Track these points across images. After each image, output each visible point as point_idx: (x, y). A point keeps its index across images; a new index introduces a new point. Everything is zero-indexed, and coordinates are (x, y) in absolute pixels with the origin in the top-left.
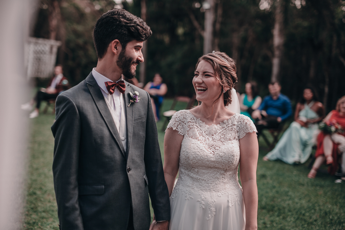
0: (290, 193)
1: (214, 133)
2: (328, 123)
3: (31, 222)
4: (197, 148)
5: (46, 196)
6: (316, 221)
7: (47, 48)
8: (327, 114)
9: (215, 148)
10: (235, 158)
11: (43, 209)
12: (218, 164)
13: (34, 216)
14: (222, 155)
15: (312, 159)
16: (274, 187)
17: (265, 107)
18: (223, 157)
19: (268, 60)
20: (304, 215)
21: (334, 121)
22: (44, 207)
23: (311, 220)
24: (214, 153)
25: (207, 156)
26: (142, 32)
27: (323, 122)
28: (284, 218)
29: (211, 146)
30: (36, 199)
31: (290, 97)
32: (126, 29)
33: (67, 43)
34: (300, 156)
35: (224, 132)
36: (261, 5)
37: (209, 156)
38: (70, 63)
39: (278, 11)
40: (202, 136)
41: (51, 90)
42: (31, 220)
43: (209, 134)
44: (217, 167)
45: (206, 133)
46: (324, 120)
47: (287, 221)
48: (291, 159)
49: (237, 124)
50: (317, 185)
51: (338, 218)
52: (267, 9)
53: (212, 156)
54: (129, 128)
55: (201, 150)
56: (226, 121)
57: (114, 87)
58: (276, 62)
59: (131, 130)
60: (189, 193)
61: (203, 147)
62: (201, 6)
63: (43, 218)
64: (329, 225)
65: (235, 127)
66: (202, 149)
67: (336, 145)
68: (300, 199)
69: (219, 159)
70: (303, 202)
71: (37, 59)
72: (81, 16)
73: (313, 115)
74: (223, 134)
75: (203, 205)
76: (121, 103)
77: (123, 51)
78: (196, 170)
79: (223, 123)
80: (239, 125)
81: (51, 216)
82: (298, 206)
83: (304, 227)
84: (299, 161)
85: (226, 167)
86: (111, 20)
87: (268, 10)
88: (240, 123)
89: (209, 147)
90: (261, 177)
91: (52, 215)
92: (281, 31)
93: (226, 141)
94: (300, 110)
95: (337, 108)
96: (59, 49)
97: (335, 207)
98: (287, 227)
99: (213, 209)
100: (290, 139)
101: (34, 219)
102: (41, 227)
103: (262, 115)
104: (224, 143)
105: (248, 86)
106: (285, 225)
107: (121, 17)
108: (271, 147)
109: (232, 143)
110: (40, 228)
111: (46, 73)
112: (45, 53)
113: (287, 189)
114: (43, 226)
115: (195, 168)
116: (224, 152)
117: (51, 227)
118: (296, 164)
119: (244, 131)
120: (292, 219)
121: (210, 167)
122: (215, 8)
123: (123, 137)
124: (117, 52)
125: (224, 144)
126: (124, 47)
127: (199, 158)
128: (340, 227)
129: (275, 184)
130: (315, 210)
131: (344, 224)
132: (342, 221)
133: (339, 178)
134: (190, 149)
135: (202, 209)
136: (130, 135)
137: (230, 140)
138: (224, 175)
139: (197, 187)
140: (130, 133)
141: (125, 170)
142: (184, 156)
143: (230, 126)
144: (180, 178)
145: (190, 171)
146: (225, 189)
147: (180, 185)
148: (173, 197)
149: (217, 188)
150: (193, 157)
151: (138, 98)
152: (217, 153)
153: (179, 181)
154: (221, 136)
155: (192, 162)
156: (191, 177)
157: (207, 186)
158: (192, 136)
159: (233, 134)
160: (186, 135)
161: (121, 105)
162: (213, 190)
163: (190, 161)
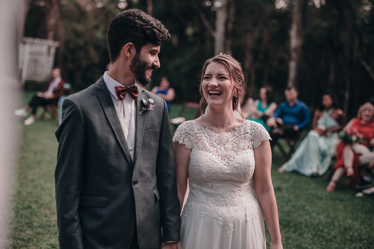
0: (307, 208)
2: (349, 131)
3: (26, 238)
4: (209, 160)
5: (42, 210)
6: (335, 237)
7: (44, 49)
8: (348, 122)
9: (229, 159)
10: (251, 168)
11: (38, 225)
12: (233, 176)
13: (29, 232)
14: (237, 166)
15: (331, 170)
16: (290, 201)
17: (280, 113)
18: (239, 168)
19: (284, 63)
20: (322, 231)
21: (355, 130)
22: (40, 222)
23: (329, 237)
24: (229, 164)
25: (221, 168)
26: (158, 35)
27: (344, 131)
28: (300, 235)
29: (223, 157)
30: (31, 213)
32: (141, 32)
33: (67, 43)
34: (318, 168)
35: (236, 140)
36: (277, 3)
37: (223, 168)
38: (70, 65)
39: (296, 10)
40: (213, 147)
41: (49, 94)
42: (25, 236)
43: (220, 143)
44: (232, 179)
45: (217, 142)
46: (344, 128)
47: (303, 237)
48: (308, 171)
49: (250, 132)
50: (336, 199)
51: (359, 235)
52: (283, 8)
53: (227, 168)
54: (138, 138)
55: (215, 162)
56: (237, 128)
57: (125, 92)
58: (293, 65)
59: (140, 139)
61: (216, 159)
62: (213, 4)
63: (39, 234)
64: (348, 243)
65: (249, 135)
67: (357, 155)
68: (318, 214)
69: (234, 170)
70: (322, 217)
71: (33, 61)
72: (82, 14)
73: (332, 123)
74: (235, 142)
75: (221, 221)
76: (131, 110)
77: (137, 55)
78: (210, 184)
79: (234, 130)
80: (253, 133)
81: (47, 231)
82: (316, 221)
83: (322, 244)
84: (317, 173)
85: (241, 179)
86: (125, 22)
87: (285, 9)
88: (253, 131)
89: (223, 158)
90: (278, 189)
91: (49, 231)
92: (299, 32)
93: (240, 151)
94: (318, 118)
95: (359, 116)
96: (57, 50)
97: (355, 223)
98: (304, 244)
99: (231, 225)
100: (307, 149)
101: (29, 235)
102: (36, 243)
103: (277, 123)
104: (238, 153)
105: (263, 91)
106: (301, 242)
107: (136, 18)
108: (287, 157)
109: (247, 153)
110: (35, 244)
111: (41, 77)
112: (42, 55)
113: (304, 203)
114: (39, 242)
116: (239, 163)
117: (47, 244)
118: (314, 176)
119: (259, 139)
120: (310, 236)
121: (225, 180)
122: (227, 7)
123: (132, 146)
124: (130, 56)
125: (238, 154)
126: (138, 51)
127: (213, 171)
128: (360, 244)
129: (291, 197)
130: (334, 226)
131: (365, 242)
132: (363, 237)
133: (360, 191)
134: (203, 162)
135: (219, 226)
136: (139, 145)
137: (244, 149)
138: (240, 187)
139: (212, 203)
140: (139, 143)
141: (130, 183)
142: (196, 170)
143: (243, 134)
144: (192, 194)
145: (203, 186)
146: (242, 203)
147: (192, 201)
148: (185, 216)
149: (233, 202)
150: (207, 171)
151: (152, 106)
152: (232, 164)
153: (190, 197)
154: (234, 145)
155: (205, 176)
156: (204, 192)
157: (223, 201)
158: (202, 148)
159: (246, 143)
160: (196, 147)
161: (131, 112)
162: (230, 205)
163: (203, 175)
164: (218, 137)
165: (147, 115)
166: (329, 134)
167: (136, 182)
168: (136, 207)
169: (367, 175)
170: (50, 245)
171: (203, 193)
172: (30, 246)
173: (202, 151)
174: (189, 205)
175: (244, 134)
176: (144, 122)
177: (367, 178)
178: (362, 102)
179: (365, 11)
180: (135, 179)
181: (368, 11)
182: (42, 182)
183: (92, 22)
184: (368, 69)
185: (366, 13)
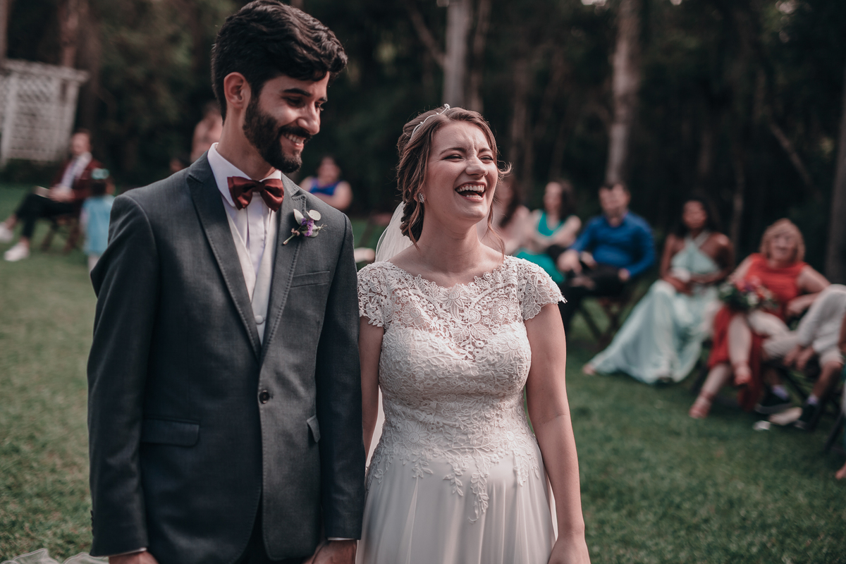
0: (646, 454)
1: (463, 304)
2: (741, 284)
3: (6, 521)
4: (431, 349)
5: (44, 457)
6: (706, 521)
7: (53, 88)
8: (739, 262)
9: (473, 344)
10: (524, 365)
11: (35, 490)
12: (485, 383)
13: (13, 506)
14: (494, 360)
15: (701, 371)
16: (608, 439)
17: (590, 242)
18: (498, 365)
19: (599, 128)
20: (678, 507)
21: (755, 281)
22: (38, 485)
23: (695, 520)
24: (474, 356)
25: (457, 366)
27: (730, 282)
28: (631, 515)
29: (462, 341)
30: (20, 463)
31: (652, 220)
33: (105, 75)
34: (672, 365)
37: (463, 365)
38: (112, 126)
39: (626, 8)
40: (436, 318)
41: (63, 191)
42: (5, 516)
43: (452, 309)
44: (482, 391)
45: (444, 307)
46: (731, 276)
47: (637, 521)
48: (650, 373)
49: (517, 283)
50: (710, 435)
51: (761, 515)
52: (599, 4)
53: (470, 366)
54: (275, 297)
55: (442, 353)
56: (488, 275)
57: (250, 191)
58: (618, 133)
60: (421, 462)
61: (446, 346)
63: (36, 511)
64: (736, 533)
65: (515, 291)
66: (443, 350)
67: (759, 338)
68: (671, 469)
69: (488, 370)
70: (679, 475)
71: (25, 114)
72: (140, 9)
73: (704, 264)
74: (485, 306)
75: (459, 486)
77: (254, 102)
78: (434, 404)
79: (483, 279)
80: (524, 287)
81: (56, 505)
82: (665, 485)
83: (679, 537)
84: (669, 376)
87: (603, 5)
88: (524, 282)
89: (460, 343)
90: (580, 414)
91: (60, 504)
92: (632, 58)
93: (498, 325)
94: (674, 253)
95: (763, 249)
96: (83, 90)
97: (753, 488)
99: (484, 495)
100: (648, 323)
101: (14, 513)
102: (30, 533)
103: (582, 264)
104: (494, 330)
105: (553, 190)
106: (633, 532)
108: (604, 341)
109: (513, 331)
110: (28, 535)
111: (46, 151)
112: (48, 100)
113: (638, 444)
114: (35, 530)
115: (429, 399)
116: (498, 354)
117: (55, 534)
118: (663, 384)
119: (536, 301)
120: (651, 517)
121: (467, 394)
123: (261, 314)
124: (239, 103)
125: (494, 334)
126: (256, 93)
127: (441, 373)
128: (763, 537)
129: (612, 431)
130: (705, 495)
131: (774, 531)
132: (769, 521)
133: (765, 417)
134: (415, 354)
135: (457, 497)
136: (277, 313)
137: (506, 322)
138: (500, 408)
139: (439, 445)
140: (278, 307)
141: (253, 395)
142: (400, 374)
143: (502, 288)
144: (392, 426)
145: (417, 408)
146: (505, 444)
147: (393, 443)
148: (376, 476)
149: (487, 443)
150: (426, 374)
151: (315, 227)
152: (481, 355)
153: (388, 434)
154: (483, 311)
155: (422, 386)
156: (421, 422)
157: (463, 441)
158: (413, 323)
159: (511, 308)
160: (397, 322)
161: (265, 238)
162: (480, 449)
163: (418, 384)
164: (447, 295)
165: (301, 248)
166: (697, 290)
167: (267, 396)
168: (264, 453)
169: (780, 383)
170: (63, 536)
171: (418, 423)
172: (15, 539)
173: (412, 330)
174: (385, 451)
175: (505, 287)
176: (293, 262)
177: (781, 390)
178: (772, 219)
179: (780, 14)
180: (266, 389)
181: (789, 15)
182: (46, 393)
183: (165, 28)
184: (786, 143)
185: (782, 18)
